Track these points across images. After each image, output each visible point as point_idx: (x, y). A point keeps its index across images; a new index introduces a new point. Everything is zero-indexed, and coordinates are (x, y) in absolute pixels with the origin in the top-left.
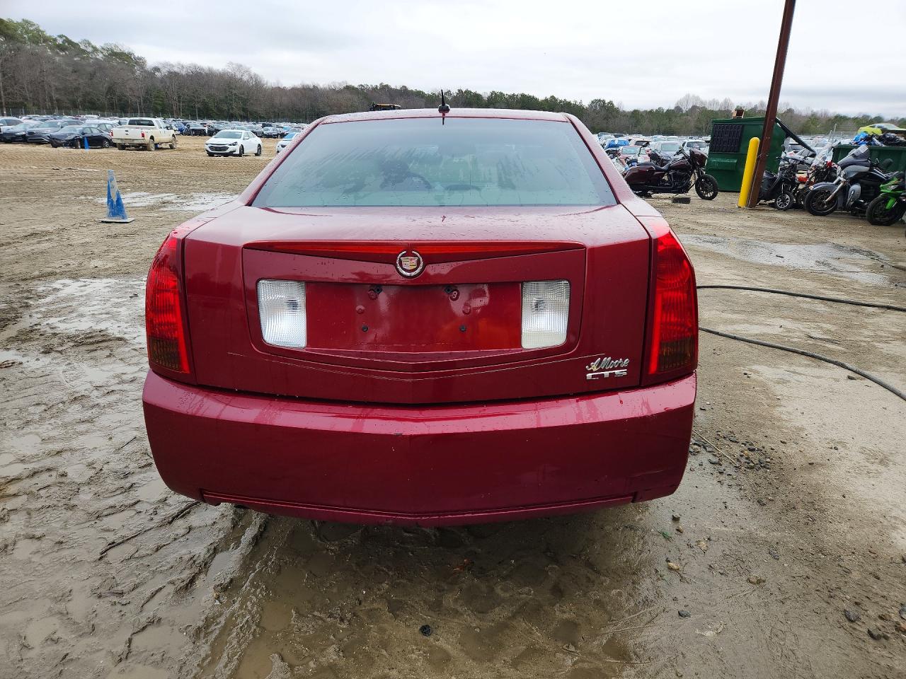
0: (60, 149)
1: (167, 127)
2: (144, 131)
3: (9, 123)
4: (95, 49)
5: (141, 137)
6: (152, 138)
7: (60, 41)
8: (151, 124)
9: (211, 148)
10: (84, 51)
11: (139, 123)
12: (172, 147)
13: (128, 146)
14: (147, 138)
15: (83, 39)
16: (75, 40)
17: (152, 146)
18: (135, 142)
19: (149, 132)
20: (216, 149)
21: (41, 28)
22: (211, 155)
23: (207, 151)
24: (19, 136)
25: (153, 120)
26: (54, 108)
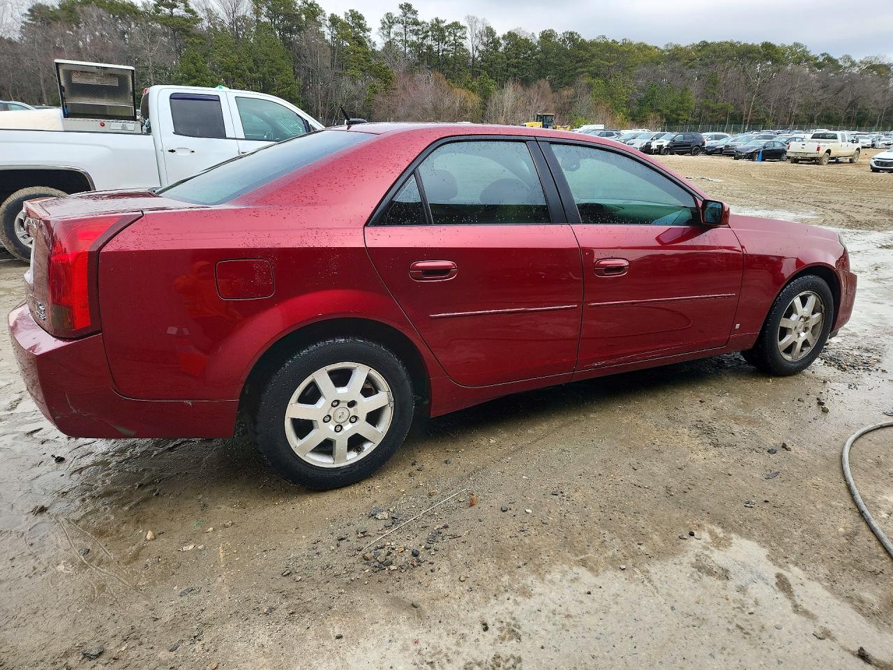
0: (740, 161)
1: (853, 141)
2: (821, 144)
3: (717, 138)
4: (853, 64)
5: (815, 151)
6: (829, 151)
7: (821, 59)
8: (835, 137)
9: (877, 163)
10: (841, 66)
11: (824, 137)
12: (851, 161)
13: (800, 160)
14: (822, 152)
15: (845, 54)
16: (835, 57)
17: (826, 160)
18: (809, 156)
19: (825, 145)
20: (882, 164)
21: (808, 49)
22: (875, 170)
23: (871, 166)
24: (717, 149)
25: (839, 133)
26: (790, 123)
